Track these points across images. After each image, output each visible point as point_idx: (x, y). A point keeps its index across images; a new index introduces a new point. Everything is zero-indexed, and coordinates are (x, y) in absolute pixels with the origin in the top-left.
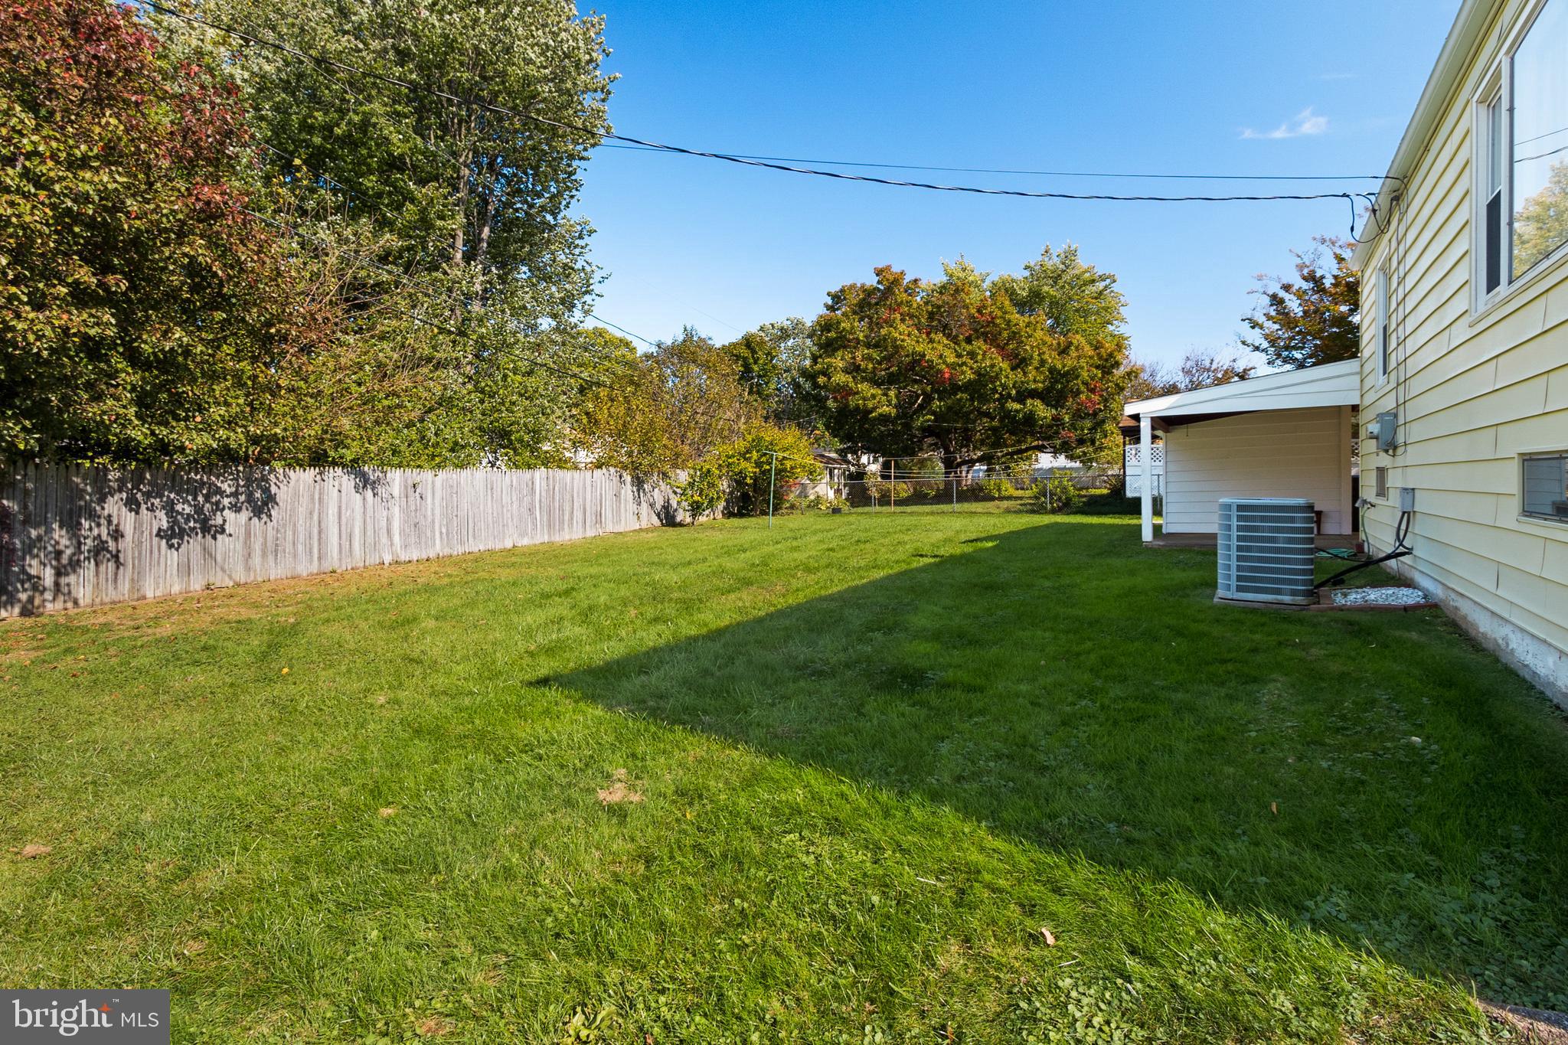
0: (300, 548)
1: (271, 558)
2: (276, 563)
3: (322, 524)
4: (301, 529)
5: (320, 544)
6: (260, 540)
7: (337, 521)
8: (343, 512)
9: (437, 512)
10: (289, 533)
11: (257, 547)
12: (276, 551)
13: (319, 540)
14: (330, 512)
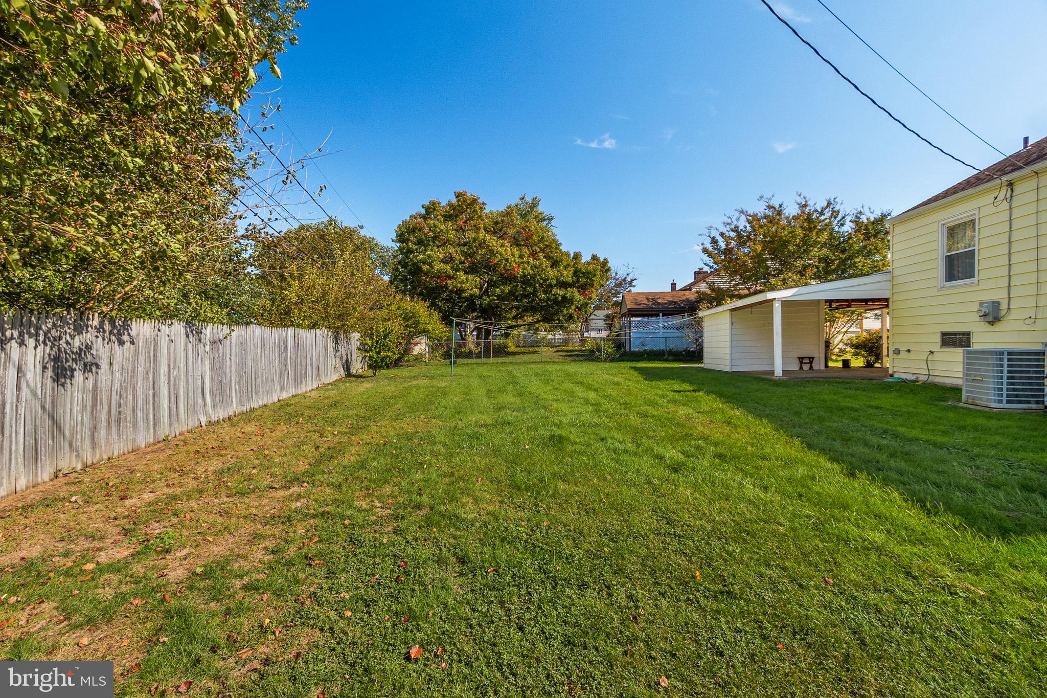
0: (139, 414)
1: (114, 429)
2: (119, 436)
3: (156, 387)
4: (140, 392)
5: (154, 409)
6: (106, 407)
7: (167, 381)
8: (172, 370)
9: (233, 369)
10: (130, 397)
11: (103, 417)
12: (119, 420)
13: (154, 404)
14: (162, 371)
